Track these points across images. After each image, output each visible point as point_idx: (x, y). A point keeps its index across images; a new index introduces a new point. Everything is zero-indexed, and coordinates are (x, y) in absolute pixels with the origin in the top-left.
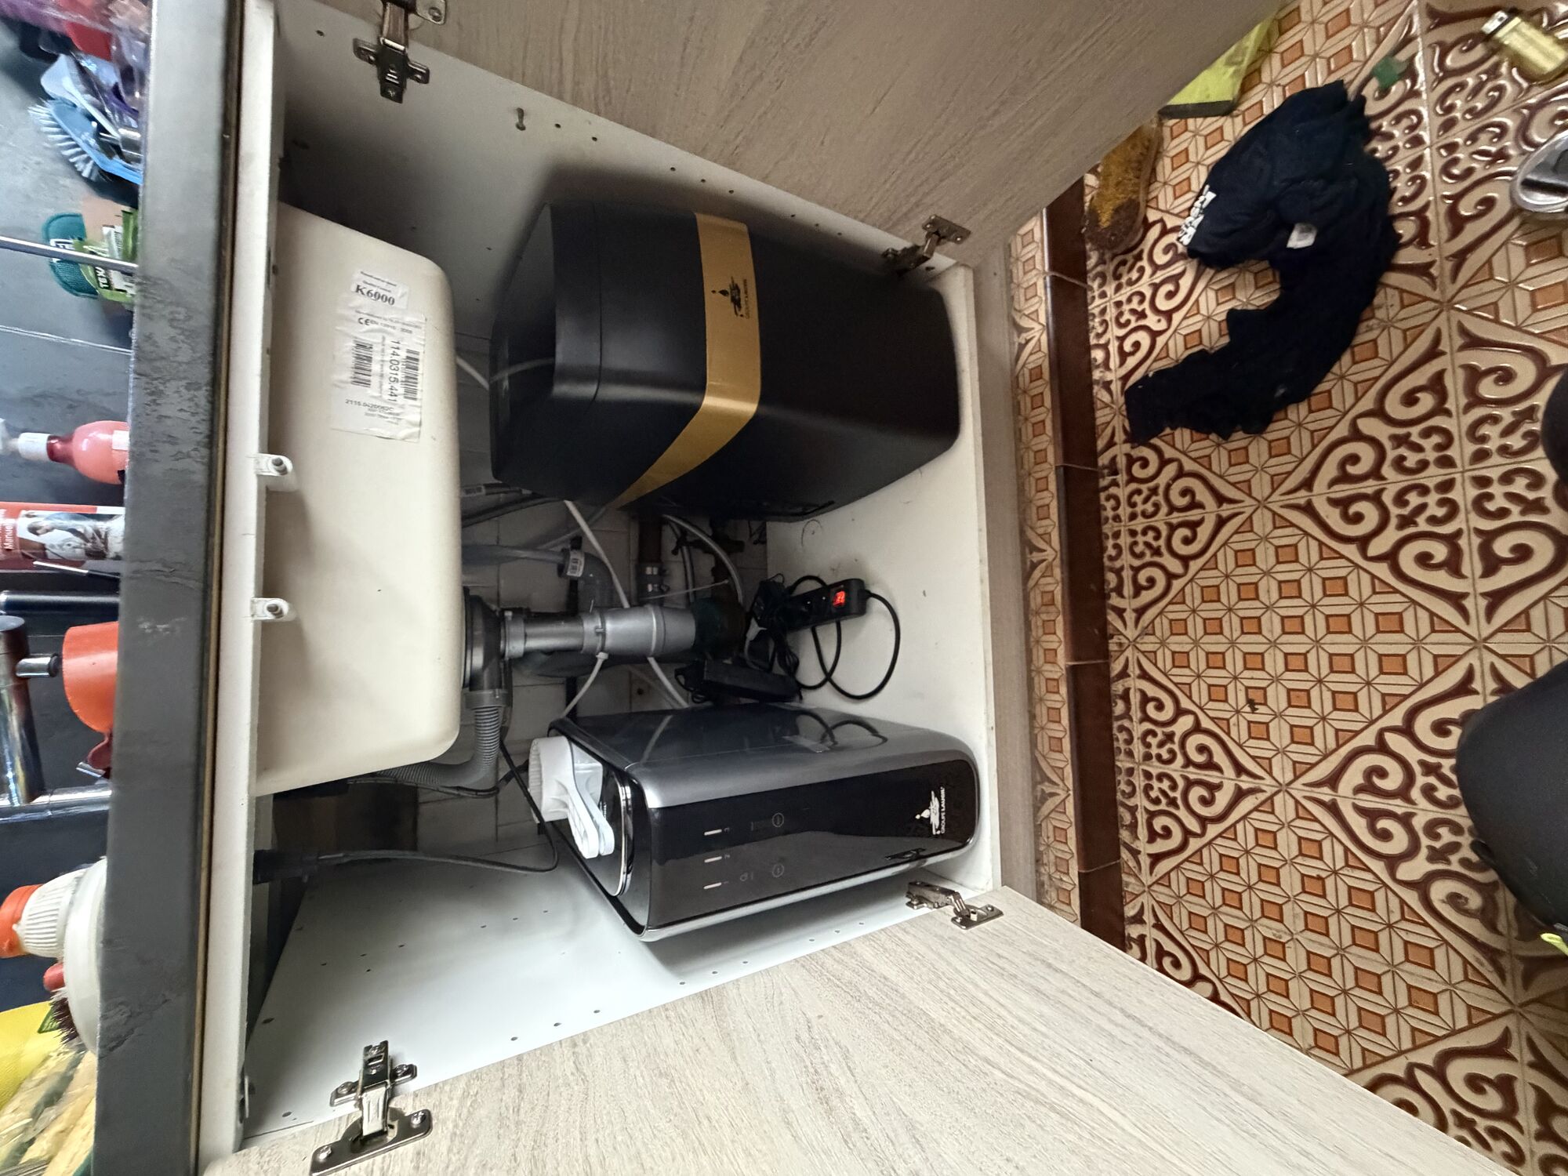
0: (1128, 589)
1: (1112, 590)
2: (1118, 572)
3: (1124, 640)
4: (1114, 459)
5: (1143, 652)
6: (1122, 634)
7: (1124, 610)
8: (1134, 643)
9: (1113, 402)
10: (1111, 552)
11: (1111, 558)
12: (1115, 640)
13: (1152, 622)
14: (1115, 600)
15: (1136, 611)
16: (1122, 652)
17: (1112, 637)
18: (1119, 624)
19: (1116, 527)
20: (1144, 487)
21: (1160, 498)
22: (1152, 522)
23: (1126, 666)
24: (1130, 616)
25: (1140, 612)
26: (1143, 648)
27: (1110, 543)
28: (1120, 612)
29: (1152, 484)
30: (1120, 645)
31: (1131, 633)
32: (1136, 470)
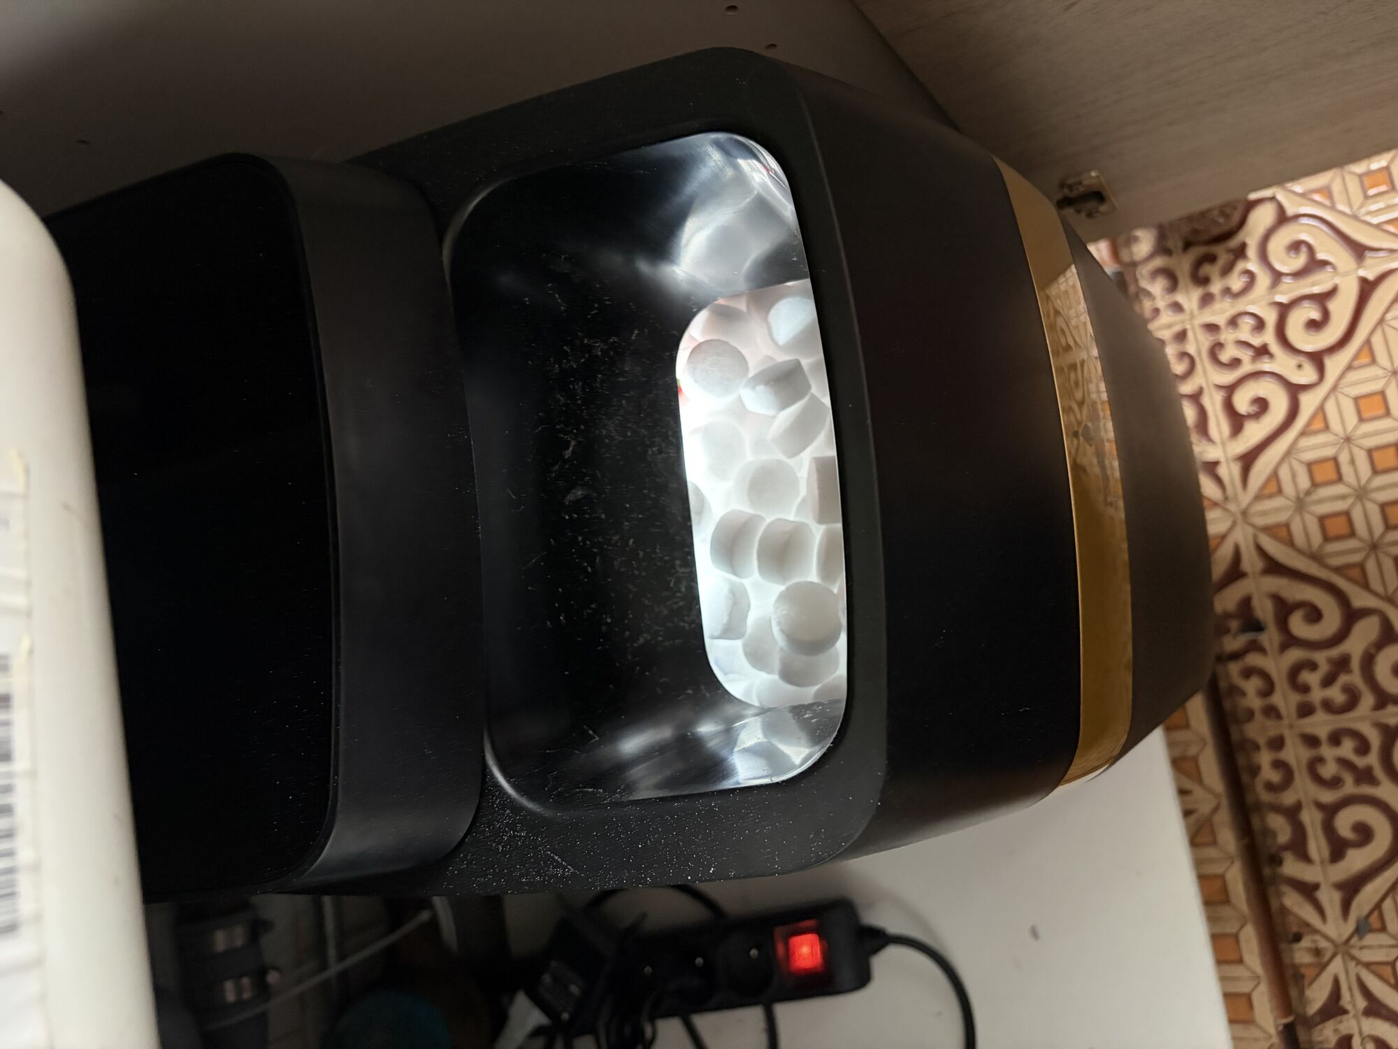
0: (1317, 845)
1: (1286, 848)
2: (1292, 813)
3: (1323, 944)
4: (1246, 603)
5: (1368, 965)
6: (1316, 931)
7: (1316, 887)
8: (1344, 948)
9: (1226, 499)
10: (1269, 774)
11: (1270, 787)
12: (1306, 943)
13: (1378, 906)
14: (1291, 867)
15: (1340, 886)
16: (1323, 967)
17: (1298, 938)
18: (1306, 912)
19: (1273, 729)
20: (1321, 657)
21: (1355, 677)
22: (1346, 721)
23: (1336, 993)
24: (1330, 898)
25: (1350, 888)
26: (1367, 956)
27: (1265, 758)
28: (1308, 890)
29: (1335, 652)
30: (1317, 952)
31: (1336, 928)
32: (1298, 625)
